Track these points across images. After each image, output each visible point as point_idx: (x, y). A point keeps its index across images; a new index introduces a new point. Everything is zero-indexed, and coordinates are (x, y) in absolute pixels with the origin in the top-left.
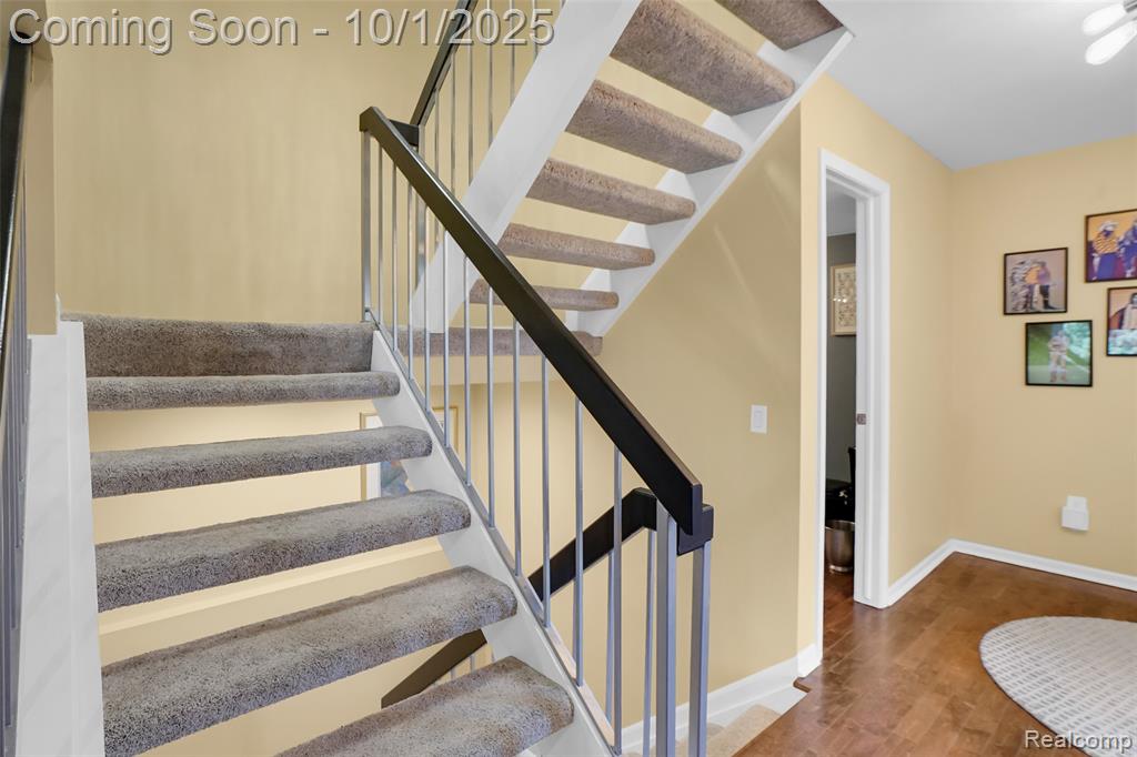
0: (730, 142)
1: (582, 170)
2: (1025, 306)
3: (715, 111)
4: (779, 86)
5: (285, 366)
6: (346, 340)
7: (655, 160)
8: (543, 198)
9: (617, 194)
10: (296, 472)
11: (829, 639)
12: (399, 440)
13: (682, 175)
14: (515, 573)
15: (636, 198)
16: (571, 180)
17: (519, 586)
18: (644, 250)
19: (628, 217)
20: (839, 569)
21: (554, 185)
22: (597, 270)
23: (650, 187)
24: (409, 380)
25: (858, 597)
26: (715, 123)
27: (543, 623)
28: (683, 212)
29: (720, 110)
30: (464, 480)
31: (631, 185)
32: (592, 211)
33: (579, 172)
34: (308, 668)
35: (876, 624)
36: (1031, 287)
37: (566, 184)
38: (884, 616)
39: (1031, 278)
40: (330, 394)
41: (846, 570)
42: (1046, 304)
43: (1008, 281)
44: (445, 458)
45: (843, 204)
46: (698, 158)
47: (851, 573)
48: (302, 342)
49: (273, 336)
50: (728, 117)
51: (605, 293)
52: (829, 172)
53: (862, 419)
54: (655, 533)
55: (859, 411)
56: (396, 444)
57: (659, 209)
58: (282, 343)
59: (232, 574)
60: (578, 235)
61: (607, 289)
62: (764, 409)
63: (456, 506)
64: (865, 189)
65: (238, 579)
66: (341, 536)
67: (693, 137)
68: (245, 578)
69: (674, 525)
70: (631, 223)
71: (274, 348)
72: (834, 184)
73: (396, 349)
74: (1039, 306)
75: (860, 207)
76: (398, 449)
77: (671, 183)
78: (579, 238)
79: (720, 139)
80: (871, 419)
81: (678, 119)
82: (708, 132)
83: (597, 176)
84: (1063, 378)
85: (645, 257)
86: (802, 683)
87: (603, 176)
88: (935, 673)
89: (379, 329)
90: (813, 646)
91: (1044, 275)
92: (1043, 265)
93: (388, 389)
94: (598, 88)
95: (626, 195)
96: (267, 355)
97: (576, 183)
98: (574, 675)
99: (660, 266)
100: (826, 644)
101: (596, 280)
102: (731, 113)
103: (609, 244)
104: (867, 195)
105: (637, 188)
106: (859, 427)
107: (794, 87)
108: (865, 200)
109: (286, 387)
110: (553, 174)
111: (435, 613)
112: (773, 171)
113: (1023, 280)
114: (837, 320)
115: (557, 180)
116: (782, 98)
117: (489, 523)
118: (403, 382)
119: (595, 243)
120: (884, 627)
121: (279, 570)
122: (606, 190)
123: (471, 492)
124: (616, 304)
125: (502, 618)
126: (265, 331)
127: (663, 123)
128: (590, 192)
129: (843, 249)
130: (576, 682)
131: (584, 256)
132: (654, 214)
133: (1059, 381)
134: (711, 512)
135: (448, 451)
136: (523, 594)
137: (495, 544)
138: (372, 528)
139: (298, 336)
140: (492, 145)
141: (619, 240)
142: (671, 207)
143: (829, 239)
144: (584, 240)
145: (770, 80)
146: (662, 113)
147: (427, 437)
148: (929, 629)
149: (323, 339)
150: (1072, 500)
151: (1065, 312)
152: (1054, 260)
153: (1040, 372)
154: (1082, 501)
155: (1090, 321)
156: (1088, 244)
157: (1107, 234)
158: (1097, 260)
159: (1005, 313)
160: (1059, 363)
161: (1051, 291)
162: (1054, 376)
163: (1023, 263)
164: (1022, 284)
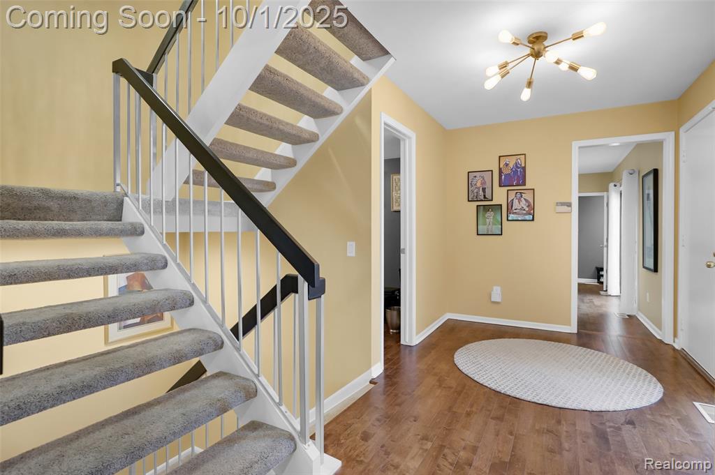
0: (337, 104)
1: (257, 111)
2: (476, 197)
3: (329, 87)
4: (361, 79)
5: (61, 217)
6: (105, 202)
7: (297, 110)
8: (234, 125)
9: (276, 126)
10: (81, 277)
11: (387, 361)
12: (147, 259)
13: (312, 119)
14: (222, 325)
15: (287, 129)
16: (251, 117)
17: (224, 333)
18: (290, 158)
19: (282, 140)
20: (395, 331)
21: (241, 118)
22: (263, 169)
23: (295, 124)
24: (150, 226)
25: (402, 342)
26: (329, 93)
27: (238, 349)
28: (312, 138)
29: (332, 87)
30: (189, 279)
31: (284, 122)
32: (262, 135)
33: (255, 112)
34: (103, 377)
35: (411, 352)
36: (478, 188)
37: (248, 118)
38: (415, 348)
39: (479, 184)
40: (98, 233)
41: (398, 331)
42: (484, 196)
43: (470, 185)
44: (176, 268)
45: (393, 142)
46: (321, 111)
47: (399, 333)
48: (74, 201)
49: (53, 197)
50: (336, 91)
51: (269, 182)
52: (385, 124)
53: (403, 251)
54: (297, 295)
55: (402, 247)
56: (145, 261)
57: (299, 137)
58: (60, 203)
59: (45, 332)
60: (254, 147)
61: (269, 179)
62: (354, 244)
63: (185, 294)
64: (404, 135)
65: (49, 335)
66: (115, 310)
67: (318, 100)
68: (54, 335)
69: (306, 284)
70: (284, 144)
71: (53, 205)
72: (389, 130)
73: (140, 208)
74: (482, 198)
75: (402, 143)
76: (147, 264)
77: (306, 123)
78: (255, 149)
79: (331, 102)
80: (407, 251)
81: (310, 89)
82: (326, 98)
83: (265, 115)
84: (491, 231)
85: (291, 163)
86: (374, 381)
87: (268, 116)
88: (434, 368)
89: (127, 196)
90: (379, 364)
91: (484, 183)
92: (483, 178)
93: (137, 231)
94: (267, 68)
95: (281, 127)
96: (48, 209)
97: (254, 119)
98: (256, 372)
99: (300, 168)
100: (385, 363)
101: (264, 174)
102: (338, 90)
103: (272, 154)
104: (405, 138)
105: (287, 124)
106: (402, 256)
107: (368, 80)
108: (404, 140)
109: (68, 228)
110: (241, 112)
111: (177, 347)
112: (358, 121)
113: (476, 185)
114: (394, 203)
115: (243, 116)
116: (362, 85)
117: (205, 301)
118: (146, 227)
119: (263, 152)
120: (414, 353)
121: (76, 330)
122: (270, 124)
123: (194, 286)
124: (275, 188)
125: (215, 350)
126: (46, 193)
127: (302, 91)
128: (261, 124)
129: (393, 166)
130: (257, 376)
131: (256, 160)
132: (297, 139)
133: (490, 233)
134: (324, 281)
135: (178, 265)
136: (227, 337)
137: (210, 312)
138: (134, 305)
139: (71, 198)
140: (204, 92)
141: (277, 152)
142: (306, 136)
143: (385, 160)
144: (258, 151)
145: (356, 75)
146: (301, 85)
147: (164, 258)
148: (433, 352)
149: (89, 201)
150: (495, 288)
151: (492, 200)
152: (487, 176)
153: (482, 229)
154: (499, 288)
155: (501, 205)
156: (500, 169)
157: (507, 165)
158: (503, 177)
159: (469, 201)
160: (489, 224)
161: (486, 190)
162: (488, 231)
163: (475, 177)
164: (475, 187)
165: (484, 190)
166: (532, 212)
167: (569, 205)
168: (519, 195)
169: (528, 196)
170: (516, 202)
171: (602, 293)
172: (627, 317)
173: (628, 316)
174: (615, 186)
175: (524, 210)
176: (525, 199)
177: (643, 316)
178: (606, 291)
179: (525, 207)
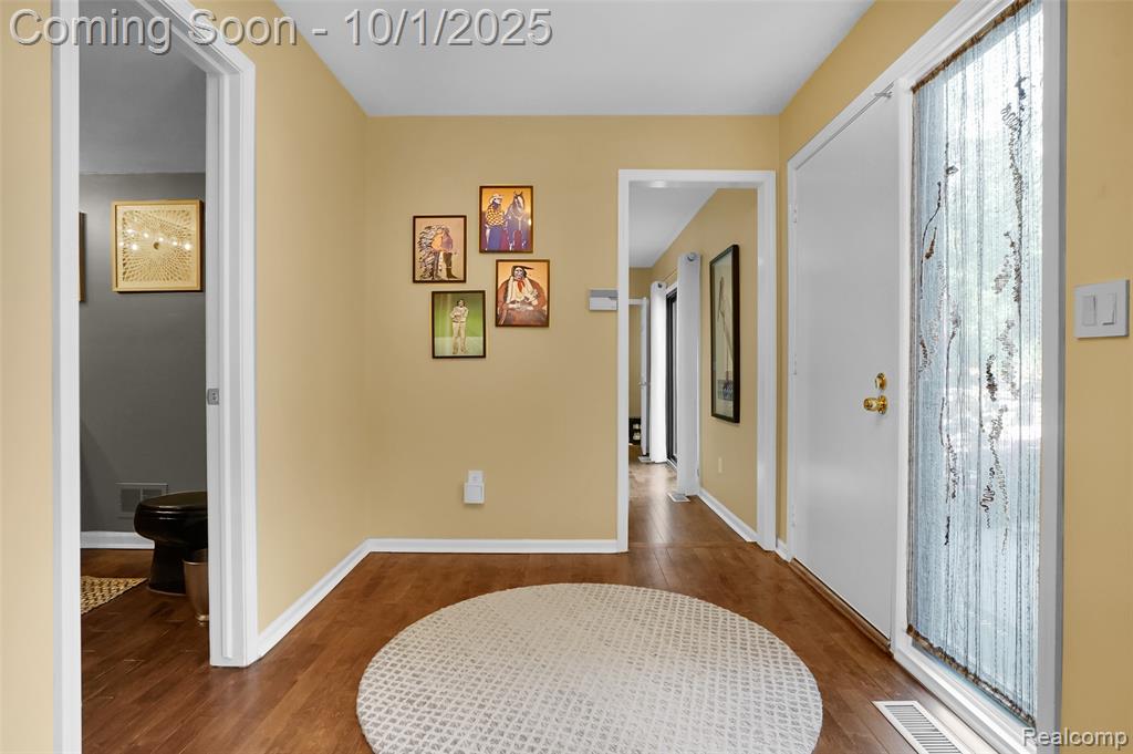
2: (432, 274)
25: (216, 660)
36: (436, 254)
39: (437, 245)
42: (449, 271)
43: (417, 245)
53: (215, 397)
55: (210, 385)
74: (443, 275)
80: (227, 397)
84: (463, 350)
91: (449, 243)
92: (447, 233)
104: (220, 70)
106: (210, 409)
113: (430, 245)
133: (459, 353)
148: (302, 677)
150: (472, 474)
151: (464, 281)
152: (455, 227)
153: (445, 345)
154: (479, 474)
155: (483, 292)
156: (481, 214)
157: (495, 206)
158: (488, 231)
159: (415, 281)
160: (459, 334)
161: (453, 258)
162: (455, 348)
163: (429, 228)
164: (430, 249)
165: (448, 257)
166: (545, 308)
167: (614, 296)
168: (519, 273)
169: (537, 274)
170: (513, 286)
171: (642, 459)
172: (688, 500)
173: (688, 497)
174: (660, 286)
175: (530, 304)
176: (531, 281)
177: (709, 495)
178: (648, 455)
179: (531, 298)
